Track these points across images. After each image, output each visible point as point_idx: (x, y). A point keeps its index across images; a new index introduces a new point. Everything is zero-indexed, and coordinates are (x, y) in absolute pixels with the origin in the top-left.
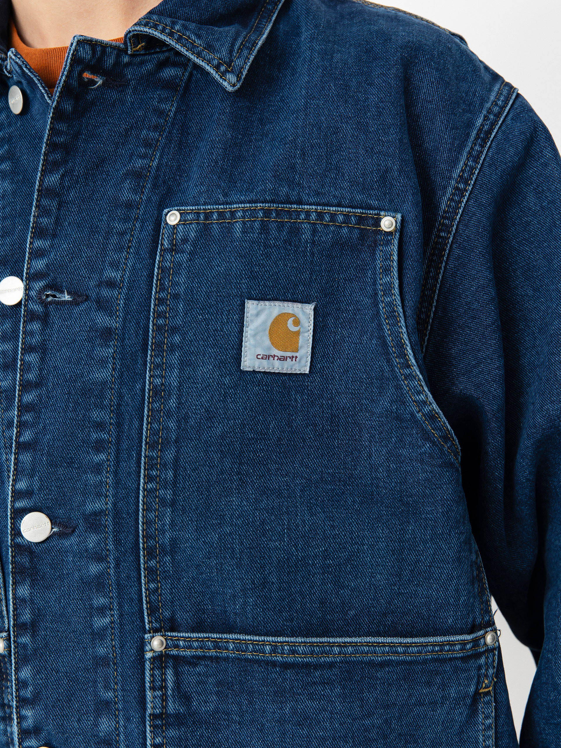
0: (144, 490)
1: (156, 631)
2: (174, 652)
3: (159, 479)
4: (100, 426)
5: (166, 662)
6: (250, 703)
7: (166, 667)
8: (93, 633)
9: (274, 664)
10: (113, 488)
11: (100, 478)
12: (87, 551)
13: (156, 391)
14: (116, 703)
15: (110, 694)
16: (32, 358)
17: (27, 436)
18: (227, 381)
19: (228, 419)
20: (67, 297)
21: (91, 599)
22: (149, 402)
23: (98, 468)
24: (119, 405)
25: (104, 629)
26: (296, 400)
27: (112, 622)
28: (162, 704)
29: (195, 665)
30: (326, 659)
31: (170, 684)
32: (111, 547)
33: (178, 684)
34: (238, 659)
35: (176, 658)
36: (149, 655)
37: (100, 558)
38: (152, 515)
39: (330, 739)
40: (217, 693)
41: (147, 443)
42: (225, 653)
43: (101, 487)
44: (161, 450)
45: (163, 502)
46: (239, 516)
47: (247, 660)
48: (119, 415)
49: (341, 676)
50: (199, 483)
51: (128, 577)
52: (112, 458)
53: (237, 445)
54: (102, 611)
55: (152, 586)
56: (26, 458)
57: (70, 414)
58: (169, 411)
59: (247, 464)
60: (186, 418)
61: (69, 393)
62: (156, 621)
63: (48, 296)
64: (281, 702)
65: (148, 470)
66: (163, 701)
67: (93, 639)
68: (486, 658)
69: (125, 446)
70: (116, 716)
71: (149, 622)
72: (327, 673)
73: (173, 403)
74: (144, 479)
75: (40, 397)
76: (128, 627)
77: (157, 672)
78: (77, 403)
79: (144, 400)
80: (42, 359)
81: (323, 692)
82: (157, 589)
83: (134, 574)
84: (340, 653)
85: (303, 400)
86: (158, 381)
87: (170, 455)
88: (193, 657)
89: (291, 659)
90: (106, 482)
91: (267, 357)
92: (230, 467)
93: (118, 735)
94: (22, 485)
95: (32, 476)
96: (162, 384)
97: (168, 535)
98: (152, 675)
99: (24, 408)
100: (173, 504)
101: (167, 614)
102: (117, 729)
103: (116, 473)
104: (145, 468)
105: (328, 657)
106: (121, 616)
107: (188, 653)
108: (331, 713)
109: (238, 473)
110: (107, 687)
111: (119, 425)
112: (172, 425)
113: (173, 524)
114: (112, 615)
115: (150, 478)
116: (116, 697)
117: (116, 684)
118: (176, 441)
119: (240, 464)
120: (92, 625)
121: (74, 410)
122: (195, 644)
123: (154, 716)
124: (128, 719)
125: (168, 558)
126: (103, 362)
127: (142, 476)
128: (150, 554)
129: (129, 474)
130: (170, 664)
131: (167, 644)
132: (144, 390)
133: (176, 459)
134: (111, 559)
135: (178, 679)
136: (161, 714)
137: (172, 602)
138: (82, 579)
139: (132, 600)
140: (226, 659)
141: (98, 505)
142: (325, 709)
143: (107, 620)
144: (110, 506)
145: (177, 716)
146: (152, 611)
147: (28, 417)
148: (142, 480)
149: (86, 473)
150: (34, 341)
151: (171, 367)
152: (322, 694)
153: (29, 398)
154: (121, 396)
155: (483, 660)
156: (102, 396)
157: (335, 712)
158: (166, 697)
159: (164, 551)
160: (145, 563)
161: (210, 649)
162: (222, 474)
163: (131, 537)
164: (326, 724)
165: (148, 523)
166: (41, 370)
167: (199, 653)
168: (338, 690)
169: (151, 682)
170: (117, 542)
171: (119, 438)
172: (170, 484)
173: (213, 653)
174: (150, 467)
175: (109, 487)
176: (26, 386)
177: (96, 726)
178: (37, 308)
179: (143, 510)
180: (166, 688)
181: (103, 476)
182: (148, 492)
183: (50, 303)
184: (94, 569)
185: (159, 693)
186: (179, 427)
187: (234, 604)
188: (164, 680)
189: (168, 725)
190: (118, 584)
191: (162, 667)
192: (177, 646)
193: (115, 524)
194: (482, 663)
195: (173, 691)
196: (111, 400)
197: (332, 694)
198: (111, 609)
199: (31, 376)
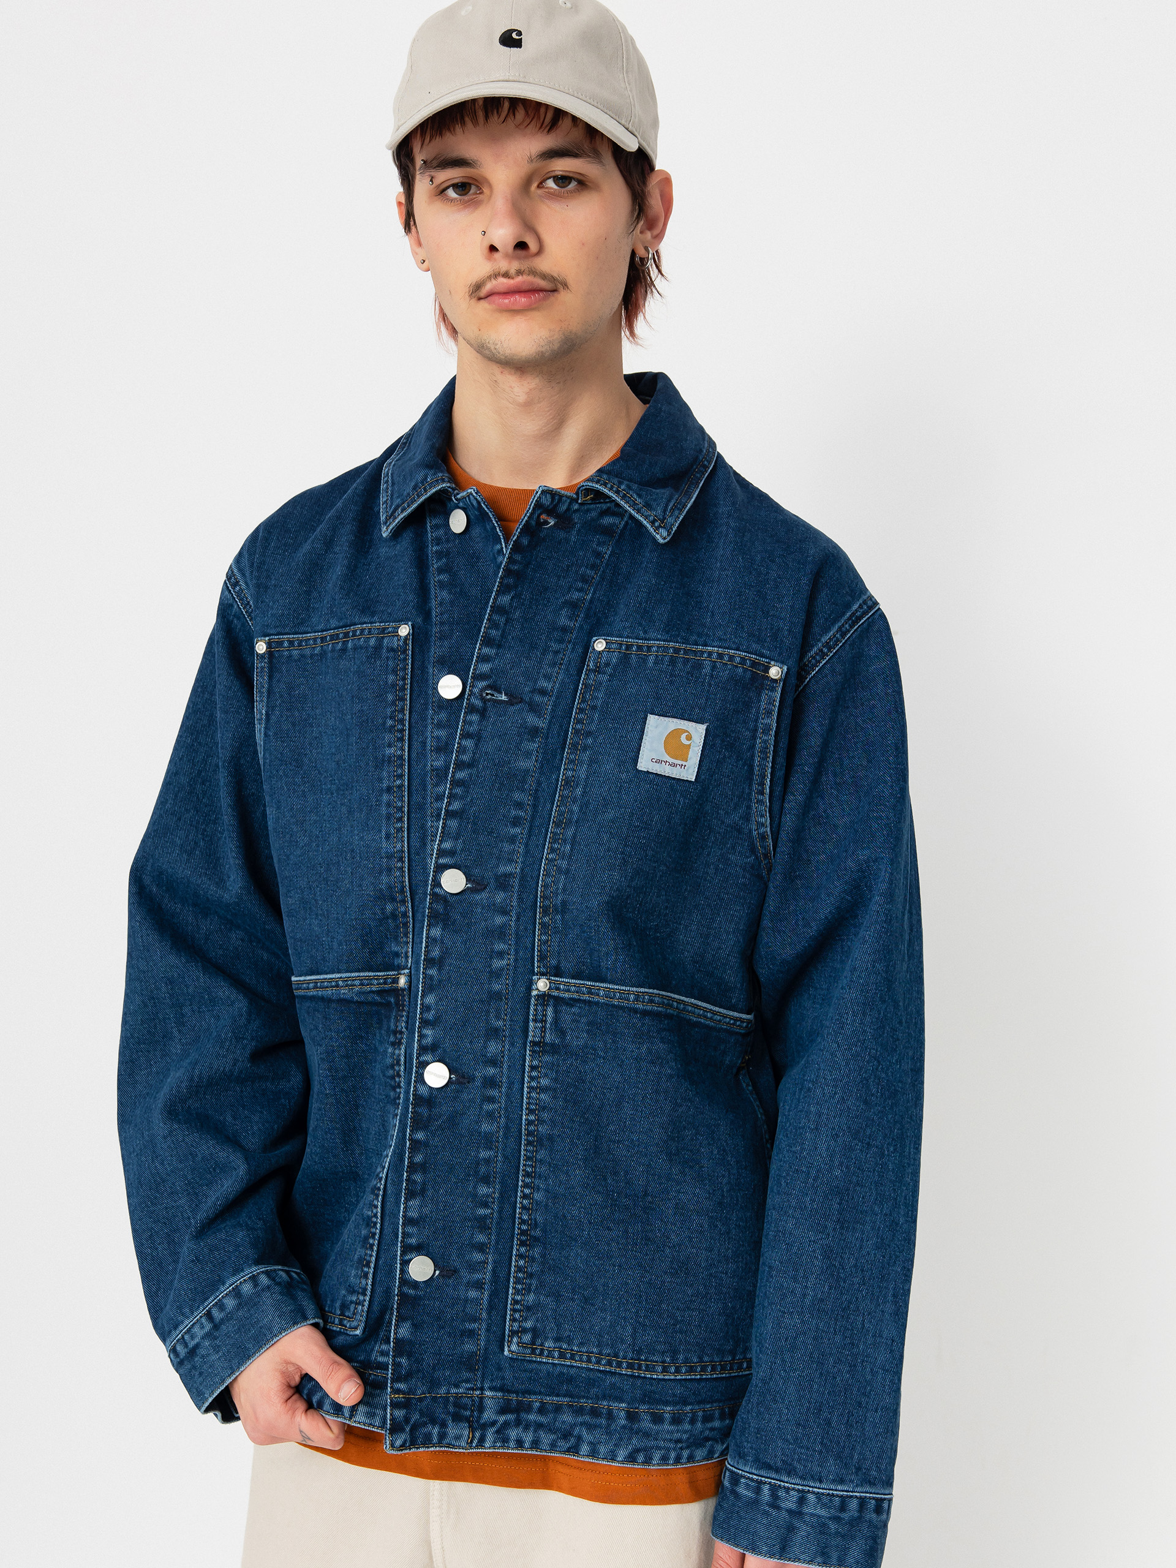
0: (546, 859)
1: (543, 974)
2: (555, 993)
3: (559, 852)
4: (519, 805)
5: (548, 1001)
6: (614, 1042)
7: (547, 1005)
8: (491, 972)
9: (635, 1011)
10: (523, 856)
11: (514, 847)
12: (494, 905)
13: (567, 782)
14: (504, 1031)
15: (500, 1023)
16: (469, 743)
17: (456, 806)
18: (623, 776)
19: (620, 807)
20: (504, 698)
21: (493, 944)
22: (560, 790)
23: (512, 840)
24: (537, 790)
25: (502, 969)
26: (679, 801)
27: (508, 965)
28: (541, 1035)
29: (572, 1006)
31: (549, 1019)
32: (514, 904)
33: (556, 1020)
34: (607, 1004)
35: (556, 998)
36: (534, 993)
37: (504, 912)
38: (549, 880)
40: (588, 1032)
41: (554, 822)
42: (596, 999)
43: (513, 855)
44: (564, 828)
45: (559, 870)
47: (613, 1006)
48: (536, 799)
51: (526, 929)
52: (525, 832)
53: (624, 830)
54: (501, 955)
55: (544, 938)
56: (453, 824)
57: (495, 793)
58: (575, 797)
59: (631, 846)
60: (587, 804)
61: (496, 775)
62: (544, 966)
63: (487, 694)
65: (552, 843)
66: (542, 1032)
67: (491, 977)
69: (537, 823)
70: (503, 1042)
71: (538, 967)
73: (579, 791)
74: (547, 850)
75: (471, 775)
76: (520, 970)
77: (539, 1008)
78: (502, 784)
79: (557, 787)
80: (476, 745)
82: (548, 941)
83: (530, 927)
85: (684, 803)
86: (570, 773)
87: (570, 833)
88: (571, 999)
89: (649, 1008)
90: (518, 851)
91: (659, 761)
93: (503, 1057)
94: (447, 845)
95: (456, 839)
96: (573, 776)
97: (560, 898)
98: (535, 1010)
99: (455, 783)
100: (567, 872)
101: (554, 962)
102: (502, 1052)
103: (527, 845)
104: (550, 841)
106: (516, 960)
107: (566, 995)
109: (622, 853)
110: (498, 1018)
111: (535, 806)
112: (575, 808)
113: (564, 890)
114: (509, 959)
115: (552, 850)
116: (505, 1025)
117: (506, 1015)
118: (576, 822)
119: (625, 845)
120: (491, 965)
121: (500, 789)
122: (573, 989)
123: (534, 1043)
124: (512, 1044)
125: (559, 917)
126: (528, 754)
127: (546, 848)
128: (545, 911)
129: (537, 846)
130: (551, 1002)
131: (550, 986)
132: (558, 780)
133: (574, 836)
134: (513, 914)
135: (556, 1015)
136: (540, 1042)
137: (559, 953)
138: (487, 928)
139: (526, 948)
140: (597, 1003)
141: (509, 869)
143: (505, 962)
144: (518, 870)
145: (553, 1045)
146: (542, 958)
147: (458, 791)
149: (502, 841)
150: (472, 729)
151: (582, 763)
153: (461, 775)
154: (539, 783)
156: (524, 781)
158: (545, 1029)
159: (556, 911)
160: (540, 918)
161: (584, 994)
162: (608, 851)
163: (532, 897)
165: (545, 886)
166: (474, 754)
167: (575, 996)
169: (535, 1015)
170: (520, 900)
171: (533, 817)
172: (567, 856)
173: (586, 997)
174: (554, 840)
176: (460, 765)
177: (485, 1048)
178: (478, 703)
179: (543, 875)
180: (545, 1021)
181: (516, 846)
182: (550, 861)
183: (489, 700)
184: (499, 920)
185: (540, 1025)
186: (580, 810)
187: (607, 960)
188: (545, 1016)
189: (544, 1052)
190: (517, 934)
191: (545, 1005)
192: (558, 989)
193: (521, 885)
195: (551, 1025)
196: (531, 785)
198: (508, 954)
199: (465, 758)
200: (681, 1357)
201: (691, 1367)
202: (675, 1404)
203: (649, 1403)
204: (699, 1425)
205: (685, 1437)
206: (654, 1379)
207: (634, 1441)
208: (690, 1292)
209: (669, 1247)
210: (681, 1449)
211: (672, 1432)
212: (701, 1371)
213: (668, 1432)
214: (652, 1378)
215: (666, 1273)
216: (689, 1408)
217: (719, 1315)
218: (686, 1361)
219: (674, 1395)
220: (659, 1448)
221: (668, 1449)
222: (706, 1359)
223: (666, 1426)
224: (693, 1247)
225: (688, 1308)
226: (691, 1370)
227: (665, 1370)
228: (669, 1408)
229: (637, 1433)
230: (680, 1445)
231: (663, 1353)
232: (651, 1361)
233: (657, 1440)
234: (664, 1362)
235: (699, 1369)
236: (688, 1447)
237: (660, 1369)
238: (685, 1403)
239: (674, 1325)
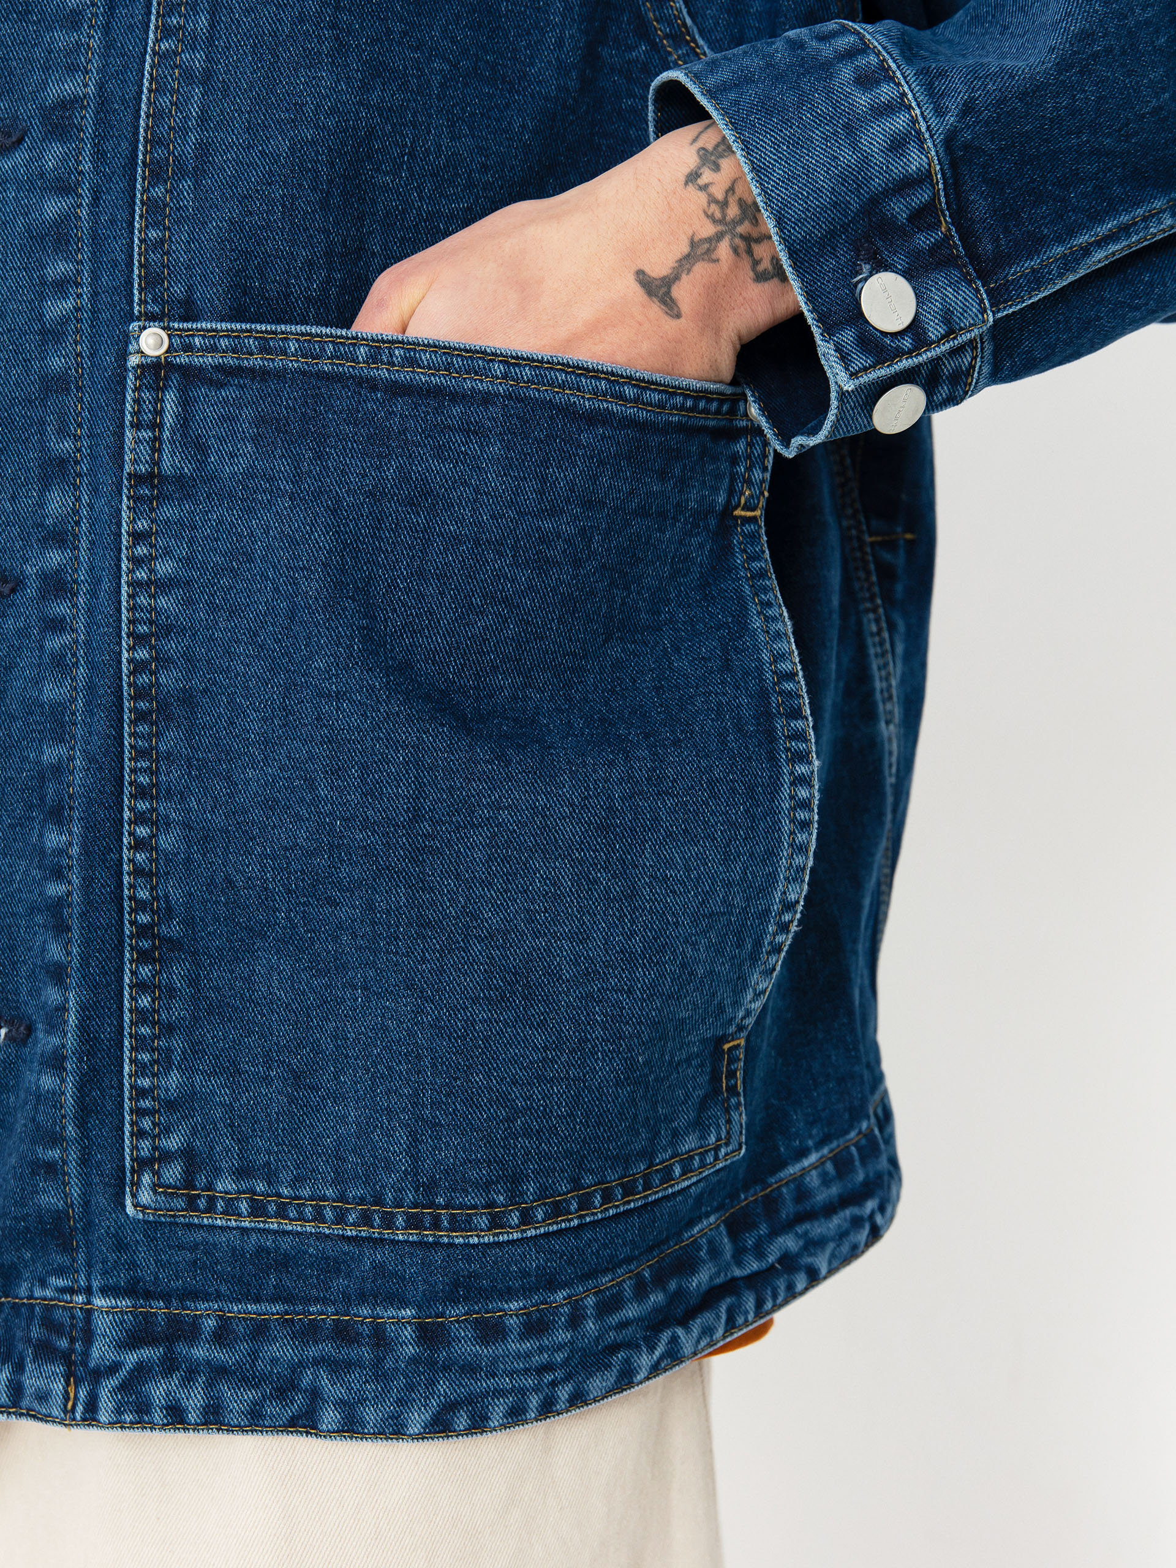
0: (155, 53)
1: (152, 318)
2: (183, 359)
3: (184, 33)
5: (167, 378)
6: (319, 456)
7: (165, 387)
8: (43, 332)
9: (372, 384)
10: (99, 57)
11: (77, 37)
12: (42, 175)
14: (77, 462)
15: (67, 445)
21: (43, 267)
23: (73, 20)
25: (64, 321)
27: (78, 309)
28: (152, 459)
29: (221, 385)
30: (477, 384)
31: (169, 420)
32: (87, 166)
33: (184, 421)
34: (304, 373)
35: (186, 371)
36: (134, 360)
37: (64, 188)
38: (165, 101)
39: (469, 542)
42: (279, 362)
43: (78, 55)
45: (188, 75)
46: (333, 111)
47: (322, 376)
49: (505, 423)
50: (257, 37)
51: (113, 222)
54: (61, 286)
55: (153, 234)
62: (154, 301)
64: (380, 456)
65: (164, 16)
66: (154, 450)
67: (44, 342)
68: (748, 444)
70: (76, 488)
71: (141, 302)
72: (477, 412)
74: (155, 33)
76: (105, 316)
77: (146, 395)
81: (465, 446)
82: (162, 241)
83: (122, 215)
84: (505, 376)
88: (219, 368)
89: (405, 375)
90: (88, 45)
92: (316, 10)
93: (78, 523)
97: (192, 138)
98: (136, 401)
100: (207, 78)
101: (178, 290)
102: (76, 512)
103: (107, 29)
104: (158, 13)
105: (481, 381)
106: (95, 295)
107: (209, 360)
108: (477, 491)
110: (62, 432)
113: (204, 119)
114: (79, 296)
115: (166, 32)
116: (79, 450)
117: (80, 425)
120: (42, 315)
122: (224, 343)
123: (138, 479)
124: (95, 491)
125: (187, 184)
127: (152, 27)
128: (156, 174)
129: (131, 28)
130: (175, 379)
131: (171, 345)
134: (85, 190)
135: (184, 410)
136: (151, 475)
137: (188, 268)
138: (29, 231)
139: (115, 264)
140: (280, 375)
141: (70, 87)
142: (465, 480)
143: (69, 304)
144: (91, 89)
145: (179, 480)
146: (151, 281)
148: (151, 35)
149: (52, 27)
152: (462, 452)
155: (741, 446)
157: (484, 491)
158: (161, 444)
159: (182, 172)
160: (145, 191)
161: (252, 354)
162: (302, 21)
163: (125, 145)
164: (465, 510)
165: (157, 115)
167: (230, 360)
168: (496, 449)
169: (135, 413)
170: (99, 155)
172: (202, 40)
173: (256, 361)
174: (167, 9)
175: (92, 54)
177: (41, 506)
179: (150, 91)
180: (161, 426)
181: (82, 33)
182: (162, 57)
184: (53, 207)
185: (146, 434)
187: (309, 279)
188: (160, 413)
189: (162, 498)
190: (94, 236)
191: (158, 389)
192: (188, 348)
193: (98, 122)
194: (738, 452)
195: (173, 432)
197: (482, 454)
198: (78, 285)
200: (531, 1188)
201: (556, 1204)
202: (526, 1292)
203: (466, 1299)
204: (591, 1326)
205: (559, 1357)
206: (474, 1246)
207: (442, 1387)
208: (539, 1041)
209: (480, 940)
210: (553, 1384)
211: (528, 1355)
212: (580, 1209)
213: (519, 1356)
214: (468, 1245)
215: (475, 1000)
216: (560, 1295)
217: (617, 1085)
218: (543, 1194)
219: (525, 1274)
220: (499, 1393)
221: (523, 1392)
222: (588, 1180)
223: (513, 1345)
224: (536, 935)
225: (539, 1077)
226: (557, 1210)
227: (496, 1223)
228: (514, 1305)
229: (446, 1368)
230: (549, 1378)
231: (487, 1186)
232: (461, 1207)
233: (494, 1375)
234: (491, 1205)
235: (574, 1206)
236: (568, 1378)
237: (484, 1222)
238: (552, 1284)
239: (508, 1119)
